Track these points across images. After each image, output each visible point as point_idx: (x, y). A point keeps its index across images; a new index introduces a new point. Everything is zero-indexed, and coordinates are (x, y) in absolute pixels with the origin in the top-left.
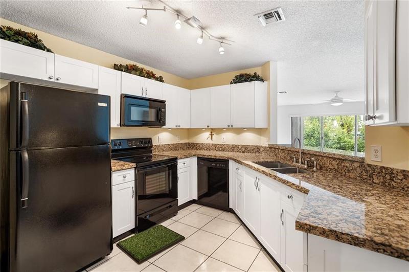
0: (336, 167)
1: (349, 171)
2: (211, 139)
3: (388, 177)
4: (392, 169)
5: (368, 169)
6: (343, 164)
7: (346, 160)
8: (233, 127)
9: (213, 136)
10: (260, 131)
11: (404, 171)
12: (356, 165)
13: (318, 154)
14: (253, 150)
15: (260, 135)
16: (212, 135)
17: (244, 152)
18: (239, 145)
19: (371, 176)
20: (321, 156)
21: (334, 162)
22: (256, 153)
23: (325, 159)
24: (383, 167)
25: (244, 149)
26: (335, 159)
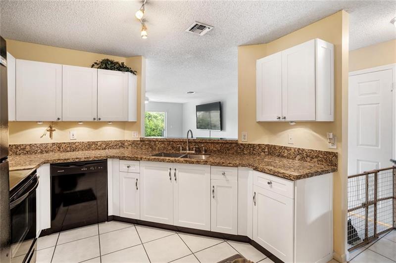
0: (219, 149)
1: (229, 150)
2: (51, 136)
3: (252, 149)
4: (254, 144)
5: (241, 146)
6: (224, 146)
7: (227, 143)
8: (101, 120)
9: (54, 133)
10: (124, 124)
11: (259, 144)
12: (233, 145)
13: (204, 141)
14: (116, 145)
15: (124, 129)
16: (51, 131)
17: (105, 149)
18: (97, 142)
19: (243, 150)
20: (208, 143)
21: (217, 145)
22: (119, 148)
23: (210, 144)
24: (250, 144)
25: (104, 146)
26: (218, 143)
